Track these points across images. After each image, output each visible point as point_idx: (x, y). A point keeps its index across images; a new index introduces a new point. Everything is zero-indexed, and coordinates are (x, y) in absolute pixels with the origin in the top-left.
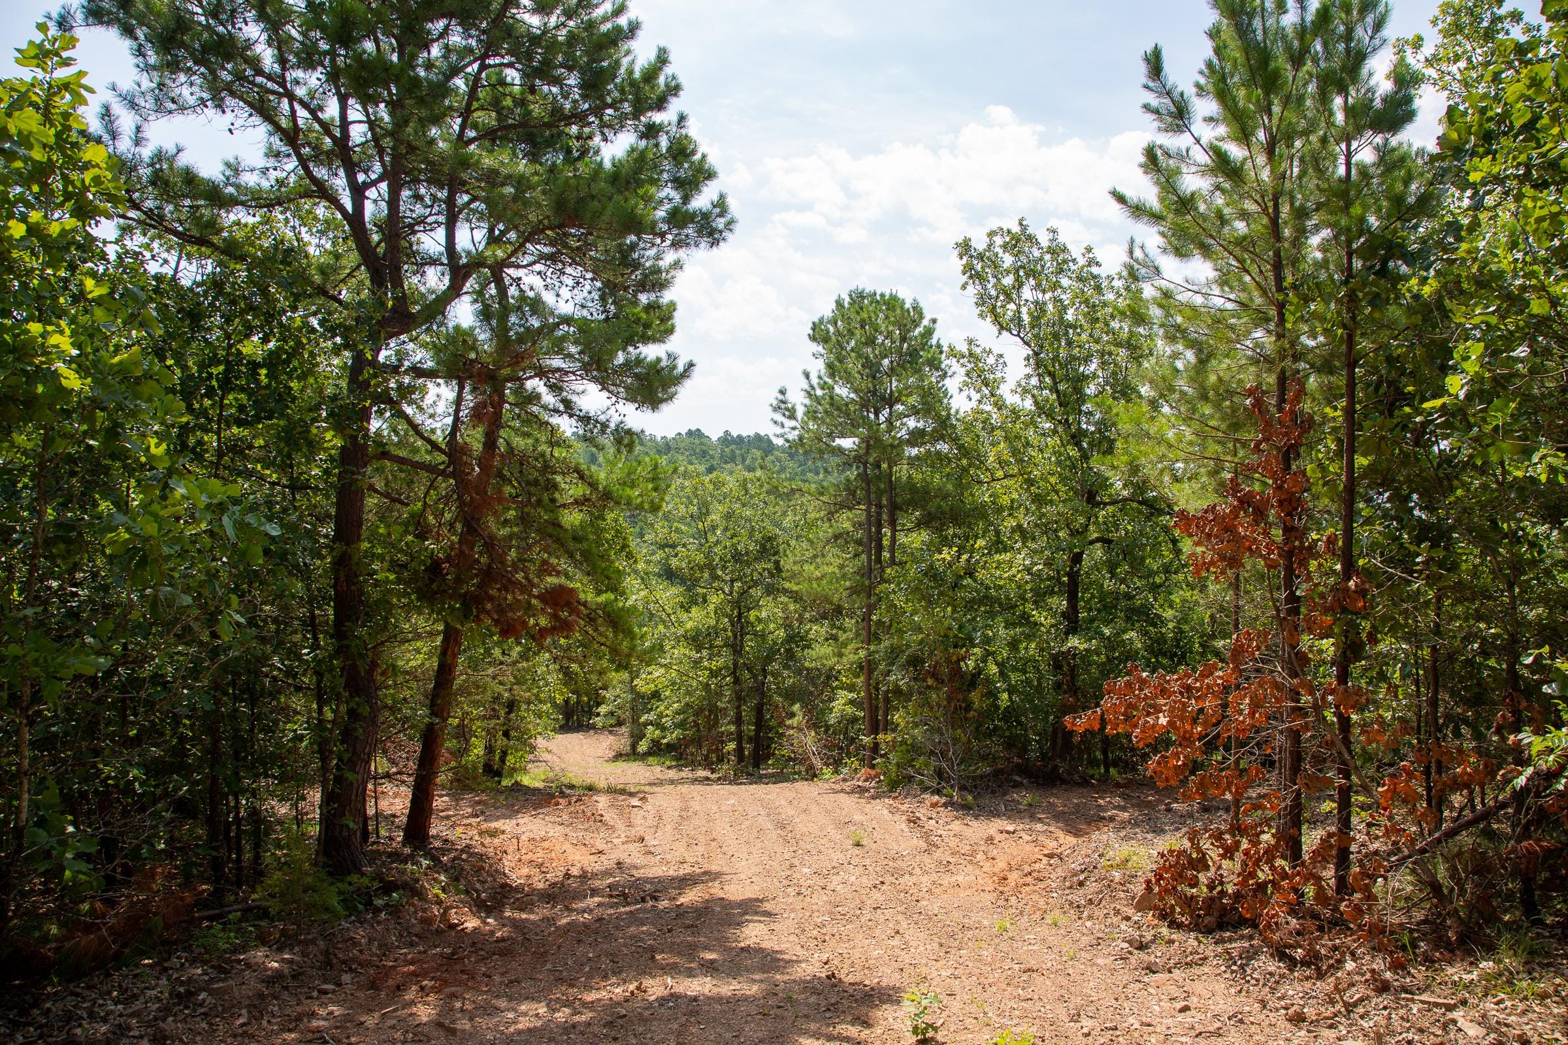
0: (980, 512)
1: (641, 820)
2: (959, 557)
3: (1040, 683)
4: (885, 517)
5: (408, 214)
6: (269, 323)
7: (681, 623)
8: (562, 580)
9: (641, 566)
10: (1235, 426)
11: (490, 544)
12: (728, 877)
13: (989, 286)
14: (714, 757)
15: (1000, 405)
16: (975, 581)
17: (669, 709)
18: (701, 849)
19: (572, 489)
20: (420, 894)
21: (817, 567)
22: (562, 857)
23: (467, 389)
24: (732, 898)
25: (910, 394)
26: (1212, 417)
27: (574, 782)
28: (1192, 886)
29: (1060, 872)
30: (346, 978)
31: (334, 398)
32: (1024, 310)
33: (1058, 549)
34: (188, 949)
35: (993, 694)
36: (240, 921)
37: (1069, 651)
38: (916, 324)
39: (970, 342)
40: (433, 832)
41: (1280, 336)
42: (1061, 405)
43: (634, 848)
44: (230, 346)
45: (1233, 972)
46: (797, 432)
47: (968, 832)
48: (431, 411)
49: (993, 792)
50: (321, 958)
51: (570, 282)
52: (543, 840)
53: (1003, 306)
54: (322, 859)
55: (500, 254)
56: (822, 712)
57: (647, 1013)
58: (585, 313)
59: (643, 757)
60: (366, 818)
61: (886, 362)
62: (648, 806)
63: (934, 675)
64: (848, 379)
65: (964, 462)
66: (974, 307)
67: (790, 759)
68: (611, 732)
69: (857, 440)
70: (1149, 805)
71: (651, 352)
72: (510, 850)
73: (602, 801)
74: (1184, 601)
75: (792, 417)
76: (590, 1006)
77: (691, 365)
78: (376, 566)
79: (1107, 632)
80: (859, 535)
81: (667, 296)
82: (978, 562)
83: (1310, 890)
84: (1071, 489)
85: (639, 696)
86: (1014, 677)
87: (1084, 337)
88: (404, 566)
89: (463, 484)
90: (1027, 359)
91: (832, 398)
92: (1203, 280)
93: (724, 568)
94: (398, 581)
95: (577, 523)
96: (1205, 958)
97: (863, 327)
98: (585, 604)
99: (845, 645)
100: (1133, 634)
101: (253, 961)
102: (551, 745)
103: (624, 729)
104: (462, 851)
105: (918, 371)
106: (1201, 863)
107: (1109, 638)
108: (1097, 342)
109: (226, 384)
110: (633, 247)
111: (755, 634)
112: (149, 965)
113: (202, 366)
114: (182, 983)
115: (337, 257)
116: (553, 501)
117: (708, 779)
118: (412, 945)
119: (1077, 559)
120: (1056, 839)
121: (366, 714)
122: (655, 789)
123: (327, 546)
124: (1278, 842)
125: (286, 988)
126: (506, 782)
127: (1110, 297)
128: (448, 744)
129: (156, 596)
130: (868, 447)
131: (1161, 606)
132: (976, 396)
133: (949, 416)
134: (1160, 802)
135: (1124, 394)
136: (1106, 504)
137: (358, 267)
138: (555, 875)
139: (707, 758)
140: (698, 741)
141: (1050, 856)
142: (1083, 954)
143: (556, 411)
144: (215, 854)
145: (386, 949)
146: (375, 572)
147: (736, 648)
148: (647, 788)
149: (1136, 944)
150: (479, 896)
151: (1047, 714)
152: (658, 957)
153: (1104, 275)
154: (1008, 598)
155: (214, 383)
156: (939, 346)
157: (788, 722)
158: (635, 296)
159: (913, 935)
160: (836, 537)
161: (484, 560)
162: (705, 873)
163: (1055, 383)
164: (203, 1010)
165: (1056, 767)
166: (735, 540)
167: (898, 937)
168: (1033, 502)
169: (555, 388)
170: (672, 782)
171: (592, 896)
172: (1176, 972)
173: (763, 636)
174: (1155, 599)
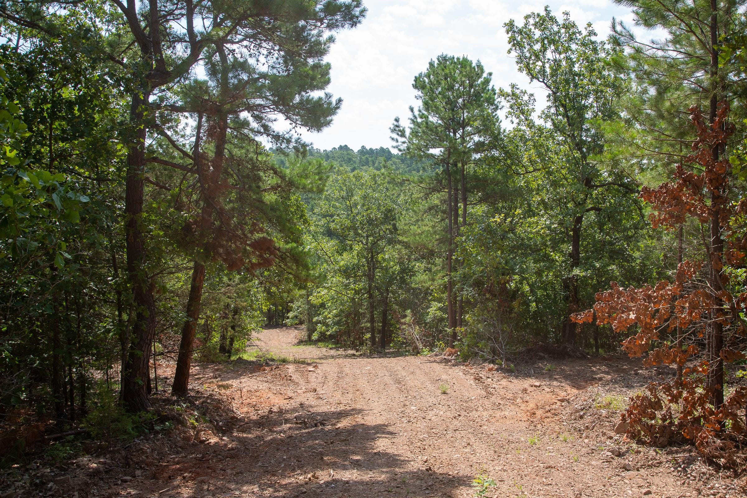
0: (519, 192)
1: (314, 379)
2: (505, 220)
3: (555, 297)
4: (460, 196)
5: (163, 8)
6: (78, 77)
7: (337, 262)
8: (265, 235)
9: (312, 228)
10: (682, 134)
11: (221, 213)
12: (367, 412)
13: (525, 51)
14: (357, 342)
15: (531, 125)
16: (515, 235)
17: (330, 314)
18: (350, 396)
19: (270, 180)
20: (183, 423)
21: (419, 227)
22: (268, 401)
23: (204, 119)
24: (369, 424)
25: (476, 120)
26: (666, 129)
27: (274, 357)
28: (652, 419)
29: (568, 410)
30: (138, 472)
31: (122, 123)
32: (547, 65)
33: (567, 214)
34: (41, 458)
35: (527, 304)
36: (73, 440)
37: (573, 277)
38: (479, 76)
39: (513, 86)
40: (190, 387)
41: (714, 74)
42: (569, 125)
43: (310, 395)
44: (54, 92)
45: (678, 471)
46: (406, 145)
47: (511, 386)
48: (182, 133)
49: (527, 362)
50: (123, 461)
51: (265, 52)
52: (256, 391)
53: (534, 63)
54: (123, 402)
55: (221, 34)
56: (422, 315)
57: (319, 490)
58: (275, 71)
59: (315, 342)
60: (149, 380)
61: (460, 101)
62: (319, 371)
63: (490, 292)
64: (437, 111)
65: (509, 162)
66: (515, 64)
67: (403, 343)
68: (296, 328)
69: (442, 149)
70: (624, 371)
71: (316, 94)
72: (236, 397)
73: (291, 368)
74: (646, 246)
75: (403, 135)
76: (285, 487)
77: (340, 100)
78: (152, 227)
79: (597, 265)
80: (445, 207)
81: (326, 59)
82: (517, 223)
83: (729, 423)
84: (575, 177)
85: (312, 306)
86: (539, 293)
87: (585, 81)
88: (168, 227)
89: (203, 178)
90: (549, 96)
91: (427, 123)
92: (663, 40)
93: (362, 229)
94: (165, 235)
95: (273, 200)
96: (661, 463)
97: (446, 79)
98: (279, 249)
99: (436, 273)
100: (614, 267)
101: (81, 463)
102: (260, 336)
103: (303, 326)
104: (208, 398)
105: (480, 106)
106: (657, 405)
107: (599, 269)
108: (593, 84)
109: (53, 116)
110: (304, 28)
111: (382, 268)
112: (17, 468)
113: (37, 105)
114: (38, 478)
115: (119, 35)
116: (259, 187)
117: (354, 355)
118: (178, 453)
119: (579, 220)
120: (566, 391)
121: (147, 316)
122: (323, 361)
123: (120, 215)
124: (707, 392)
125: (102, 479)
126: (233, 358)
127: (602, 55)
128: (198, 336)
129: (14, 244)
130: (450, 153)
131: (632, 250)
132: (516, 121)
133: (499, 133)
134: (631, 369)
135: (610, 117)
136: (597, 186)
137: (133, 43)
138: (263, 412)
139: (353, 343)
140: (348, 333)
141: (562, 401)
142: (583, 458)
143: (259, 132)
144: (57, 400)
145: (162, 456)
146: (151, 231)
147: (370, 277)
148: (318, 361)
149: (616, 453)
150: (218, 424)
151: (560, 316)
152: (325, 458)
153: (599, 41)
154: (536, 245)
155: (45, 114)
156: (493, 90)
157: (403, 320)
158: (305, 60)
159: (478, 446)
160: (430, 209)
161: (217, 223)
162: (353, 410)
163: (566, 111)
164: (50, 493)
165: (565, 348)
166: (369, 212)
167: (469, 447)
168: (551, 186)
169: (258, 118)
170: (333, 357)
171: (285, 423)
172: (642, 471)
173: (386, 269)
174: (628, 245)
